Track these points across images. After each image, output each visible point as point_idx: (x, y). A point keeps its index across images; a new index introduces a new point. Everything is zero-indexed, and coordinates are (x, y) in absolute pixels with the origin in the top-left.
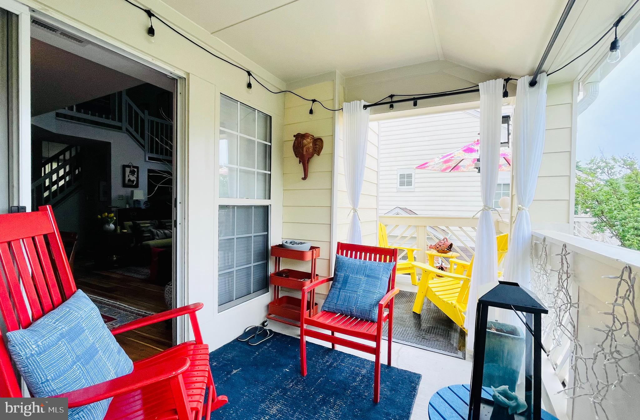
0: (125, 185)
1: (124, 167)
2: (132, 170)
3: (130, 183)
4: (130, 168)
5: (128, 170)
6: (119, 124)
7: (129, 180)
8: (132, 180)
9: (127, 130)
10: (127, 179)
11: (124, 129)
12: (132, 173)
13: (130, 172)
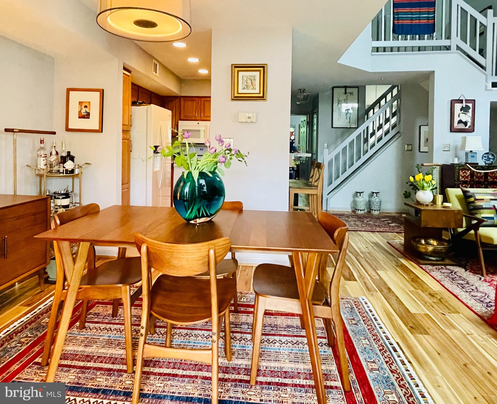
0: (453, 130)
1: (453, 103)
2: (464, 106)
3: (462, 126)
4: (462, 103)
5: (458, 107)
6: (445, 42)
7: (460, 122)
8: (464, 121)
9: (458, 48)
10: (456, 119)
11: (454, 48)
12: (465, 110)
13: (461, 110)
